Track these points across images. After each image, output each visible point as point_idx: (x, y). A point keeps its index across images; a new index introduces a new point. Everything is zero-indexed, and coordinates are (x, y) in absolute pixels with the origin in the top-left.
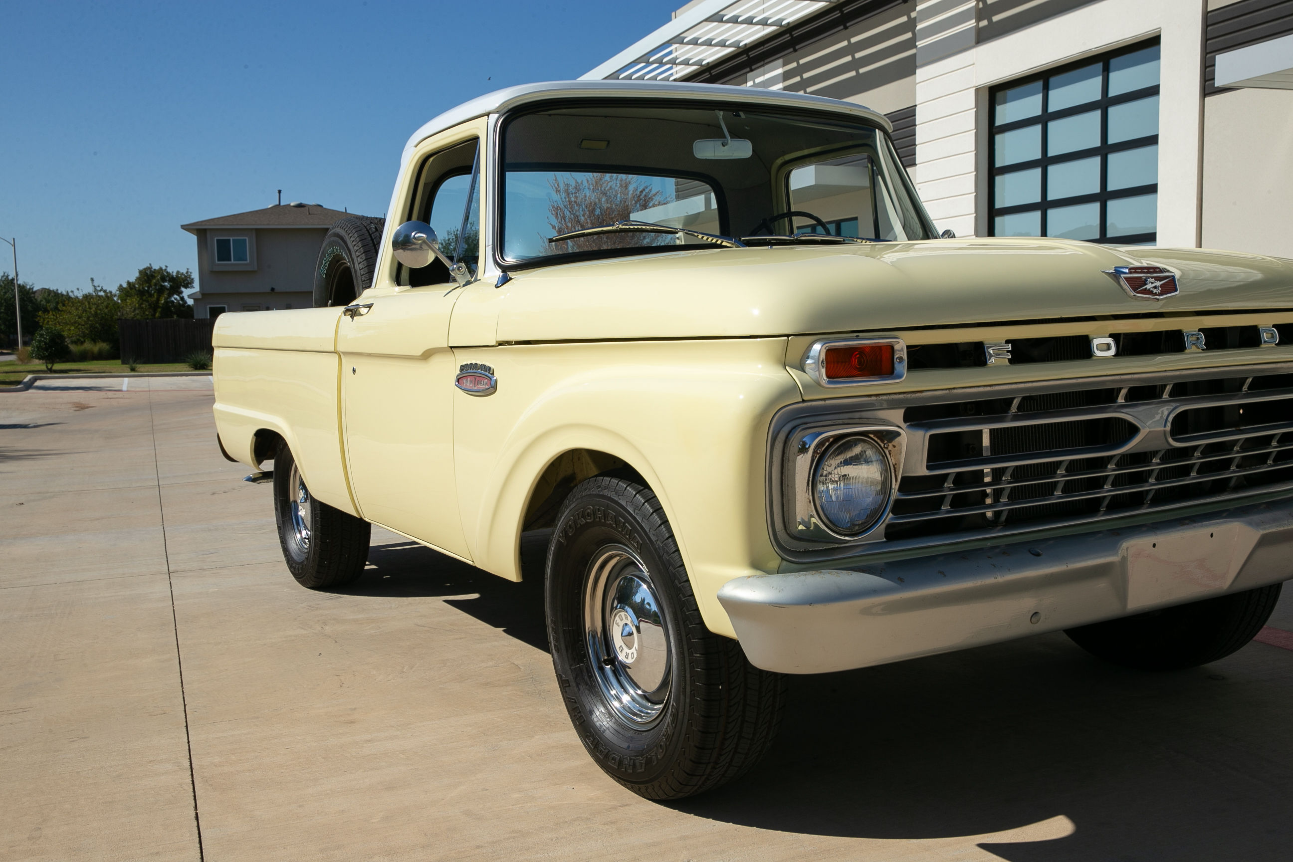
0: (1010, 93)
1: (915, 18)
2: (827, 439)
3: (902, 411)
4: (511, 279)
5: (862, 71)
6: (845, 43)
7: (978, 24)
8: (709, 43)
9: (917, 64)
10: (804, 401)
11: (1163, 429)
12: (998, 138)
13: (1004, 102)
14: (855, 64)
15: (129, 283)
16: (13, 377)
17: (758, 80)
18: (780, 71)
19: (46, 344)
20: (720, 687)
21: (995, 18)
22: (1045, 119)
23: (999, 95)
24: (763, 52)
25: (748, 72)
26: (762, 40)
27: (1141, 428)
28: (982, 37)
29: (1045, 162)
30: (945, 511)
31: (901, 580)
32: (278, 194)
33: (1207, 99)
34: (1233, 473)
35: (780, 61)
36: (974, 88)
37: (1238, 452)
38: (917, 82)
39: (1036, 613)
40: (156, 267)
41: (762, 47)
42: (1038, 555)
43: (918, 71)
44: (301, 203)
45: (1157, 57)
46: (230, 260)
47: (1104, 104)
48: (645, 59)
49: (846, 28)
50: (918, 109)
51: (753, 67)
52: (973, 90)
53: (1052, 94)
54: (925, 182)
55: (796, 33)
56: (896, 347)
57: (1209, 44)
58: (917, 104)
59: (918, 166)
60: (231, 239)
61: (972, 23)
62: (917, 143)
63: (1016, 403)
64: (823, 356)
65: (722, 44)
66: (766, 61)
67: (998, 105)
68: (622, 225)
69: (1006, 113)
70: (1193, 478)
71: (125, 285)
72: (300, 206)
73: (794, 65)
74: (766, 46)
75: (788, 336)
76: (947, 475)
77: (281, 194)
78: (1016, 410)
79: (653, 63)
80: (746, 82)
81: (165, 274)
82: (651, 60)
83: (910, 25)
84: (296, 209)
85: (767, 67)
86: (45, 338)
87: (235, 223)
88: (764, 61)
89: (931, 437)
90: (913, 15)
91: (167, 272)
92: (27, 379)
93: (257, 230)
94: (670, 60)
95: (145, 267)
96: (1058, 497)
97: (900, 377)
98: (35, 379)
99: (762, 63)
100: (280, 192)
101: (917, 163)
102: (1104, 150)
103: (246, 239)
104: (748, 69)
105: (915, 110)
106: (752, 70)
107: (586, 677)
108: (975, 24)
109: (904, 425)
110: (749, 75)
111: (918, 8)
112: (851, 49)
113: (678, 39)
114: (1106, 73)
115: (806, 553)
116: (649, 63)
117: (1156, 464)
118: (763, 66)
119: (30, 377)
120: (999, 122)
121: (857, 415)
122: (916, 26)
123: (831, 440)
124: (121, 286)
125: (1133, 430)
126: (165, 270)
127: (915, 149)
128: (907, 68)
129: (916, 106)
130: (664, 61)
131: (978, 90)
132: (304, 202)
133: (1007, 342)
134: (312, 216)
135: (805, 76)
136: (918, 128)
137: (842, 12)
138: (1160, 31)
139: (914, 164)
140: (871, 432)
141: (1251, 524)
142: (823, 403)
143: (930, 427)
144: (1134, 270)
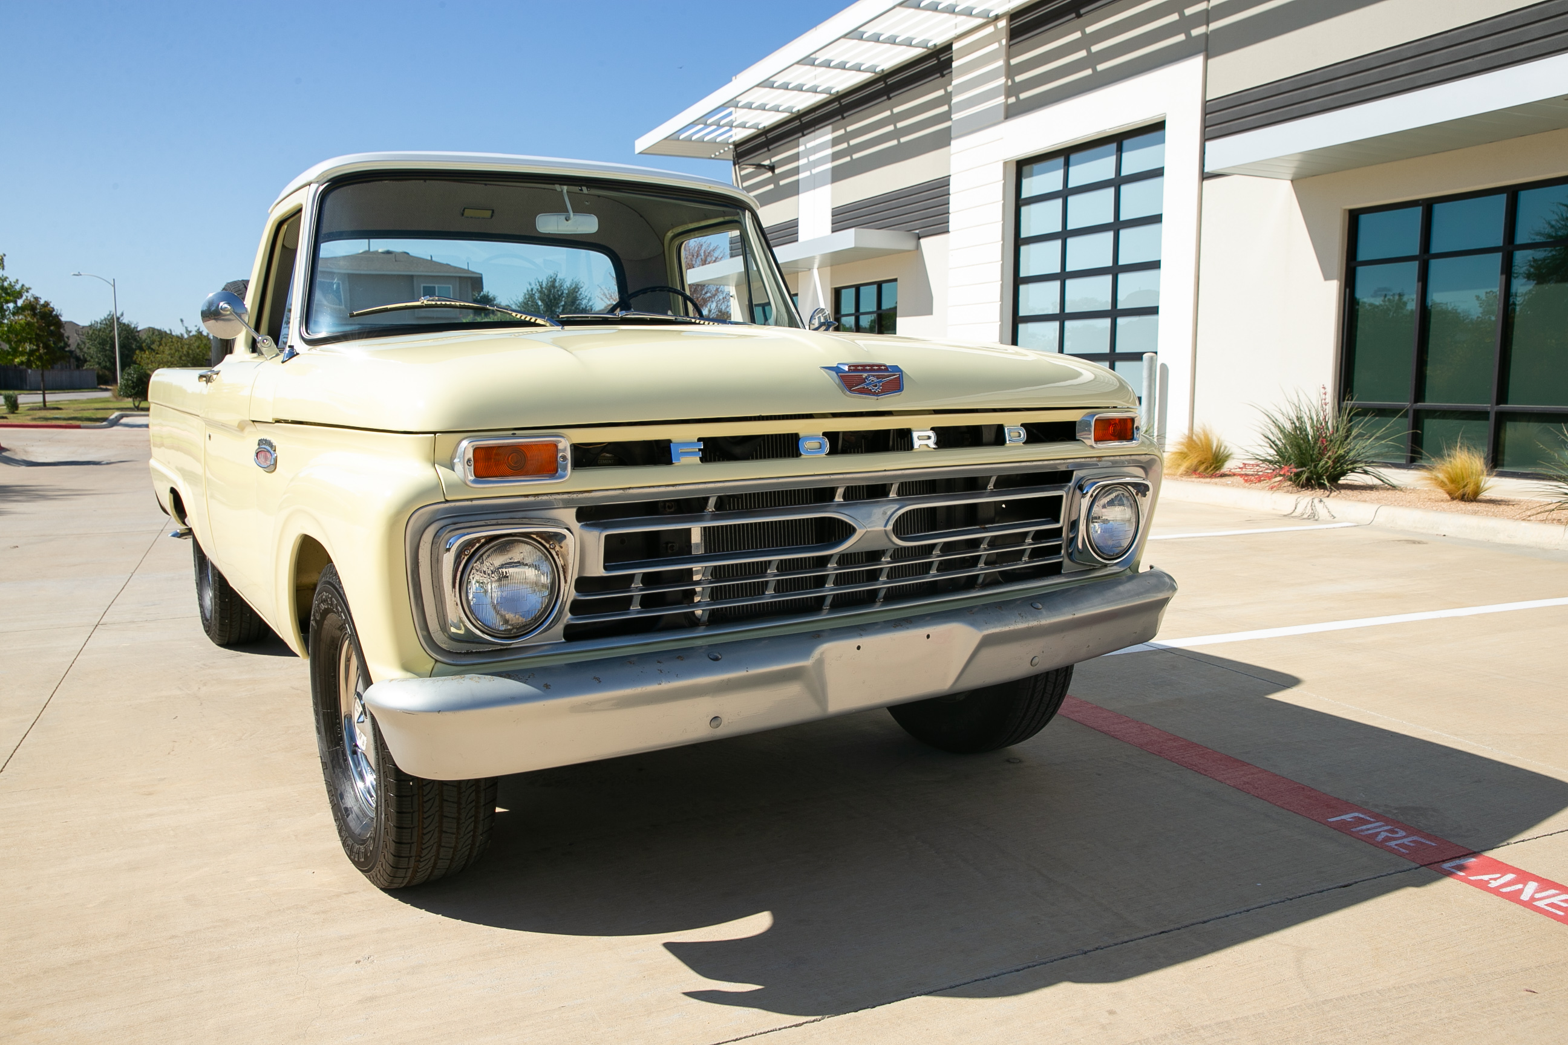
0: (1036, 167)
1: (951, 92)
2: (478, 539)
3: (574, 510)
4: (298, 354)
5: (903, 140)
6: (888, 113)
7: (1007, 101)
8: (762, 107)
9: (952, 136)
10: (447, 501)
11: (883, 528)
12: (1024, 210)
13: (1031, 175)
14: (897, 134)
16: (100, 414)
17: (809, 145)
18: (829, 137)
19: (133, 382)
20: (411, 783)
21: (1023, 96)
22: (1065, 193)
23: (1026, 169)
24: (815, 119)
25: (801, 137)
26: (814, 106)
27: (857, 528)
28: (1011, 112)
29: (1064, 235)
30: (635, 611)
31: (547, 686)
32: (366, 241)
33: (1205, 182)
34: (981, 570)
35: (830, 128)
36: (1003, 162)
37: (985, 550)
38: (952, 153)
39: (716, 718)
41: (813, 114)
42: (716, 659)
43: (953, 142)
45: (1163, 141)
47: (1118, 182)
48: (702, 120)
49: (889, 98)
50: (952, 180)
51: (805, 132)
52: (1002, 162)
53: (1072, 170)
54: (957, 249)
55: (844, 101)
56: (560, 446)
57: (1208, 131)
58: (951, 174)
59: (951, 233)
61: (1001, 100)
62: (950, 212)
63: (712, 502)
64: (470, 455)
65: (776, 109)
66: (817, 127)
67: (1025, 178)
68: (428, 301)
69: (1032, 186)
70: (933, 576)
72: (387, 253)
73: (842, 132)
74: (817, 112)
75: (435, 433)
76: (633, 575)
77: (369, 241)
78: (714, 509)
79: (711, 125)
80: (798, 146)
82: (709, 122)
83: (947, 99)
84: (383, 256)
85: (817, 132)
86: (132, 377)
88: (815, 126)
89: (607, 537)
90: (950, 89)
92: (113, 417)
94: (727, 123)
96: (770, 596)
97: (562, 477)
98: (122, 417)
99: (813, 129)
101: (950, 230)
102: (1117, 226)
104: (800, 134)
105: (949, 179)
106: (804, 135)
107: (341, 761)
108: (1004, 101)
109: (576, 526)
110: (801, 140)
111: (954, 83)
112: (894, 119)
113: (733, 103)
114: (1119, 153)
115: (468, 653)
116: (706, 125)
117: (886, 563)
118: (814, 131)
119: (117, 414)
120: (1024, 195)
121: (520, 514)
122: (952, 100)
123: (483, 541)
125: (849, 530)
127: (948, 217)
128: (943, 140)
129: (950, 176)
130: (721, 123)
131: (1005, 164)
132: (391, 249)
133: (700, 440)
134: (398, 263)
135: (852, 142)
136: (951, 197)
137: (886, 83)
138: (1165, 117)
139: (948, 232)
140: (537, 533)
141: (973, 624)
142: (469, 503)
143: (606, 527)
144: (855, 368)
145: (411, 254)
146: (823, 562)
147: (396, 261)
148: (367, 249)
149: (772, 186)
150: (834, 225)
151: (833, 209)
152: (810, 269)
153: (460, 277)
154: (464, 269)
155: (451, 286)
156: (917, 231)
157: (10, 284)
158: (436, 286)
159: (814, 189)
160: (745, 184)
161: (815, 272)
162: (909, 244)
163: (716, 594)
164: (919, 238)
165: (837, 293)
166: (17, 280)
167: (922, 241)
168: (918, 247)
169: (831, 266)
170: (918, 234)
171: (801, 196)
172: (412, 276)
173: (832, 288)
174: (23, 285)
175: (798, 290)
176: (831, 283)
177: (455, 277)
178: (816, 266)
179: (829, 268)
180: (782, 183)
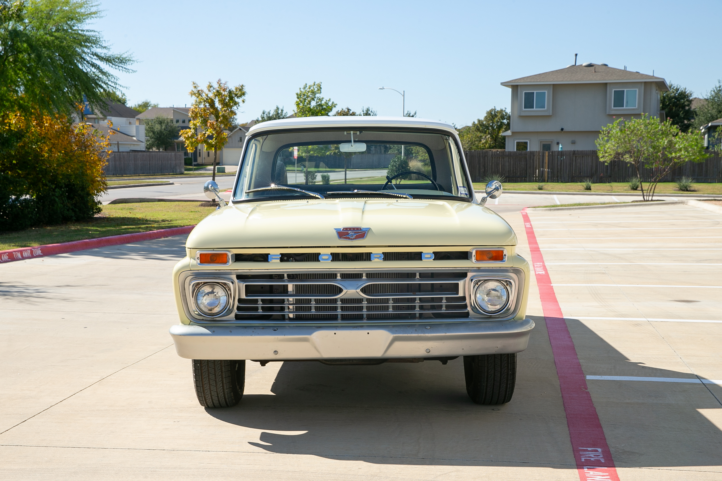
3: (235, 276)
10: (191, 270)
11: (356, 290)
15: (479, 121)
27: (343, 289)
30: (260, 312)
32: (575, 57)
34: (417, 311)
37: (419, 303)
39: (276, 351)
40: (498, 109)
42: (276, 330)
44: (591, 64)
46: (533, 108)
56: (228, 254)
60: (535, 92)
63: (286, 276)
64: (199, 256)
70: (391, 311)
71: (476, 122)
72: (590, 65)
75: (190, 248)
76: (258, 299)
77: (577, 57)
78: (287, 279)
81: (504, 114)
84: (586, 68)
86: (397, 164)
87: (538, 81)
89: (246, 285)
91: (506, 113)
93: (554, 85)
95: (491, 109)
96: (313, 312)
97: (230, 264)
100: (576, 55)
103: (545, 92)
109: (236, 280)
117: (364, 304)
121: (217, 276)
123: (202, 283)
124: (474, 122)
126: (505, 111)
132: (594, 62)
134: (597, 73)
140: (221, 283)
141: (389, 331)
142: (197, 271)
143: (245, 282)
144: (346, 229)
145: (610, 66)
146: (335, 301)
147: (595, 72)
148: (574, 64)
153: (645, 82)
154: (649, 76)
155: (637, 89)
157: (326, 103)
158: (625, 90)
163: (297, 309)
166: (330, 99)
172: (606, 84)
174: (333, 102)
177: (641, 82)
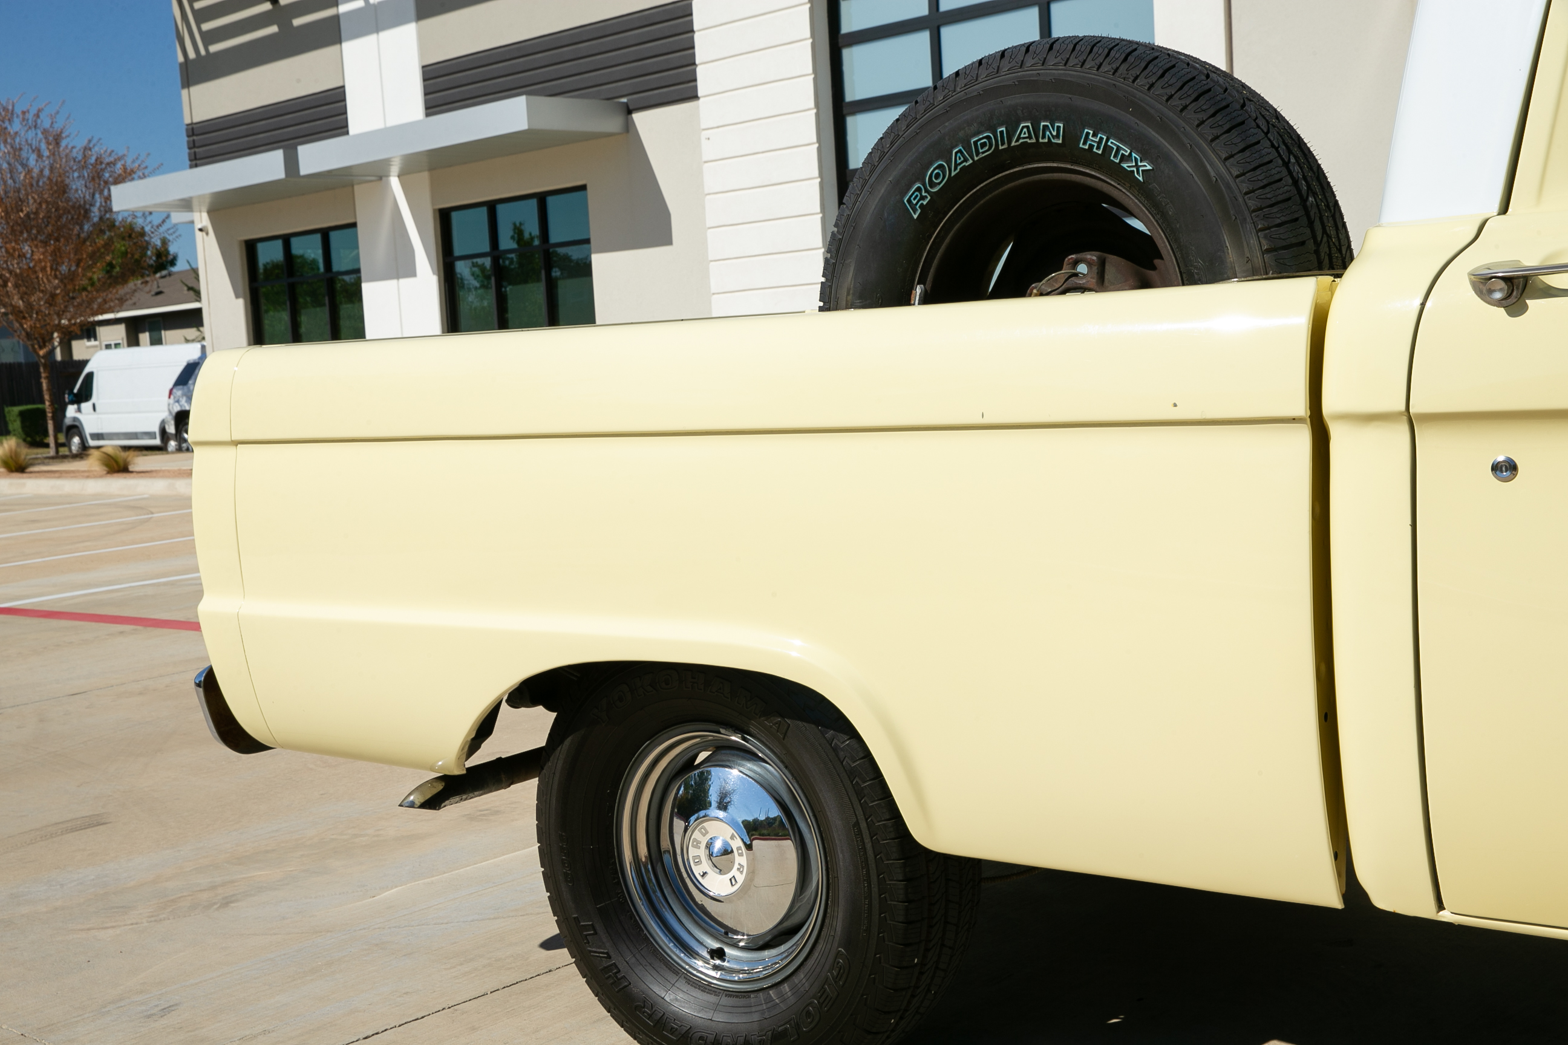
22: (934, 22)
50: (696, 6)
54: (718, 127)
59: (701, 100)
62: (697, 62)
69: (859, 12)
101: (700, 94)
105: (689, 5)
120: (845, 27)
127: (694, 72)
136: (697, 37)
139: (695, 97)
149: (274, 29)
150: (429, 97)
151: (423, 67)
152: (380, 178)
156: (624, 100)
159: (377, 29)
160: (206, 27)
161: (395, 182)
162: (612, 124)
164: (630, 112)
165: (444, 218)
167: (638, 118)
168: (629, 128)
169: (431, 169)
170: (626, 105)
171: (346, 45)
173: (434, 210)
175: (355, 218)
176: (433, 204)
178: (395, 170)
179: (425, 176)
180: (297, 22)
